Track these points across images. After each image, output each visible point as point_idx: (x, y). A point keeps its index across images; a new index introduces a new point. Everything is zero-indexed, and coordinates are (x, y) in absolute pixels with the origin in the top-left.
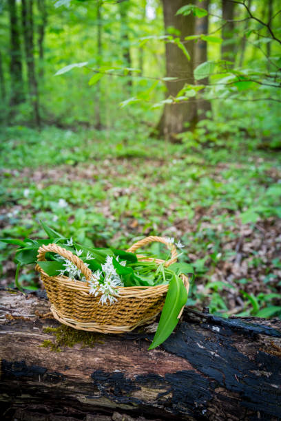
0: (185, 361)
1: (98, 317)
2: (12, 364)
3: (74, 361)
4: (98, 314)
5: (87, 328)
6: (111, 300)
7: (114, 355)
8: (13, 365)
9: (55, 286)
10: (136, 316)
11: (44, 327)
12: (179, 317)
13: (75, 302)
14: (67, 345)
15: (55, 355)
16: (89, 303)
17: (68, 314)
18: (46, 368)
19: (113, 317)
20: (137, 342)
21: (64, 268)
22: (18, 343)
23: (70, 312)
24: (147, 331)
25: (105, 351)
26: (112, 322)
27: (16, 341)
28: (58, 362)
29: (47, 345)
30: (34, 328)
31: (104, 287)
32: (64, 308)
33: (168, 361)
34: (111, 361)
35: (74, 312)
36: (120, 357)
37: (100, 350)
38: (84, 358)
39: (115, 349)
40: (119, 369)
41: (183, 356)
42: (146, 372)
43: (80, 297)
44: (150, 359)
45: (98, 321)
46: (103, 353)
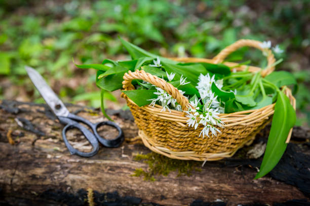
0: (295, 189)
1: (196, 146)
2: (104, 195)
3: (170, 191)
4: (195, 144)
5: (183, 157)
6: (214, 132)
7: (214, 183)
8: (106, 197)
9: (145, 115)
10: (238, 141)
11: (133, 154)
12: (288, 141)
13: (170, 133)
14: (161, 173)
15: (149, 185)
16: (186, 133)
17: (162, 143)
18: (140, 198)
19: (213, 145)
20: (240, 169)
21: (156, 97)
22: (108, 173)
23: (164, 142)
24: (250, 157)
25: (203, 179)
26: (211, 150)
27: (106, 171)
28: (152, 192)
29: (139, 174)
30: (124, 156)
31: (206, 118)
32: (156, 138)
33: (276, 190)
34: (211, 190)
35: (167, 141)
36: (222, 185)
37: (198, 178)
38: (181, 187)
39: (214, 176)
40: (220, 199)
41: (293, 183)
42: (252, 201)
43: (176, 128)
44: (255, 188)
45: (196, 150)
46: (202, 182)
